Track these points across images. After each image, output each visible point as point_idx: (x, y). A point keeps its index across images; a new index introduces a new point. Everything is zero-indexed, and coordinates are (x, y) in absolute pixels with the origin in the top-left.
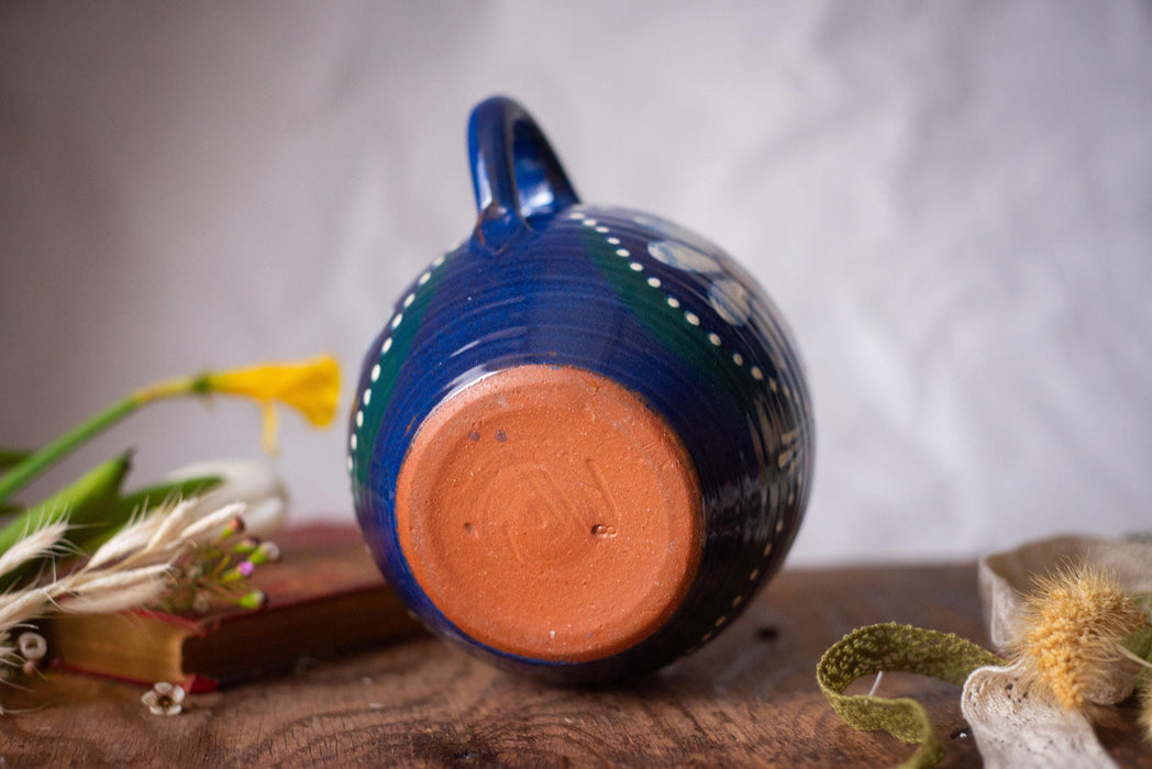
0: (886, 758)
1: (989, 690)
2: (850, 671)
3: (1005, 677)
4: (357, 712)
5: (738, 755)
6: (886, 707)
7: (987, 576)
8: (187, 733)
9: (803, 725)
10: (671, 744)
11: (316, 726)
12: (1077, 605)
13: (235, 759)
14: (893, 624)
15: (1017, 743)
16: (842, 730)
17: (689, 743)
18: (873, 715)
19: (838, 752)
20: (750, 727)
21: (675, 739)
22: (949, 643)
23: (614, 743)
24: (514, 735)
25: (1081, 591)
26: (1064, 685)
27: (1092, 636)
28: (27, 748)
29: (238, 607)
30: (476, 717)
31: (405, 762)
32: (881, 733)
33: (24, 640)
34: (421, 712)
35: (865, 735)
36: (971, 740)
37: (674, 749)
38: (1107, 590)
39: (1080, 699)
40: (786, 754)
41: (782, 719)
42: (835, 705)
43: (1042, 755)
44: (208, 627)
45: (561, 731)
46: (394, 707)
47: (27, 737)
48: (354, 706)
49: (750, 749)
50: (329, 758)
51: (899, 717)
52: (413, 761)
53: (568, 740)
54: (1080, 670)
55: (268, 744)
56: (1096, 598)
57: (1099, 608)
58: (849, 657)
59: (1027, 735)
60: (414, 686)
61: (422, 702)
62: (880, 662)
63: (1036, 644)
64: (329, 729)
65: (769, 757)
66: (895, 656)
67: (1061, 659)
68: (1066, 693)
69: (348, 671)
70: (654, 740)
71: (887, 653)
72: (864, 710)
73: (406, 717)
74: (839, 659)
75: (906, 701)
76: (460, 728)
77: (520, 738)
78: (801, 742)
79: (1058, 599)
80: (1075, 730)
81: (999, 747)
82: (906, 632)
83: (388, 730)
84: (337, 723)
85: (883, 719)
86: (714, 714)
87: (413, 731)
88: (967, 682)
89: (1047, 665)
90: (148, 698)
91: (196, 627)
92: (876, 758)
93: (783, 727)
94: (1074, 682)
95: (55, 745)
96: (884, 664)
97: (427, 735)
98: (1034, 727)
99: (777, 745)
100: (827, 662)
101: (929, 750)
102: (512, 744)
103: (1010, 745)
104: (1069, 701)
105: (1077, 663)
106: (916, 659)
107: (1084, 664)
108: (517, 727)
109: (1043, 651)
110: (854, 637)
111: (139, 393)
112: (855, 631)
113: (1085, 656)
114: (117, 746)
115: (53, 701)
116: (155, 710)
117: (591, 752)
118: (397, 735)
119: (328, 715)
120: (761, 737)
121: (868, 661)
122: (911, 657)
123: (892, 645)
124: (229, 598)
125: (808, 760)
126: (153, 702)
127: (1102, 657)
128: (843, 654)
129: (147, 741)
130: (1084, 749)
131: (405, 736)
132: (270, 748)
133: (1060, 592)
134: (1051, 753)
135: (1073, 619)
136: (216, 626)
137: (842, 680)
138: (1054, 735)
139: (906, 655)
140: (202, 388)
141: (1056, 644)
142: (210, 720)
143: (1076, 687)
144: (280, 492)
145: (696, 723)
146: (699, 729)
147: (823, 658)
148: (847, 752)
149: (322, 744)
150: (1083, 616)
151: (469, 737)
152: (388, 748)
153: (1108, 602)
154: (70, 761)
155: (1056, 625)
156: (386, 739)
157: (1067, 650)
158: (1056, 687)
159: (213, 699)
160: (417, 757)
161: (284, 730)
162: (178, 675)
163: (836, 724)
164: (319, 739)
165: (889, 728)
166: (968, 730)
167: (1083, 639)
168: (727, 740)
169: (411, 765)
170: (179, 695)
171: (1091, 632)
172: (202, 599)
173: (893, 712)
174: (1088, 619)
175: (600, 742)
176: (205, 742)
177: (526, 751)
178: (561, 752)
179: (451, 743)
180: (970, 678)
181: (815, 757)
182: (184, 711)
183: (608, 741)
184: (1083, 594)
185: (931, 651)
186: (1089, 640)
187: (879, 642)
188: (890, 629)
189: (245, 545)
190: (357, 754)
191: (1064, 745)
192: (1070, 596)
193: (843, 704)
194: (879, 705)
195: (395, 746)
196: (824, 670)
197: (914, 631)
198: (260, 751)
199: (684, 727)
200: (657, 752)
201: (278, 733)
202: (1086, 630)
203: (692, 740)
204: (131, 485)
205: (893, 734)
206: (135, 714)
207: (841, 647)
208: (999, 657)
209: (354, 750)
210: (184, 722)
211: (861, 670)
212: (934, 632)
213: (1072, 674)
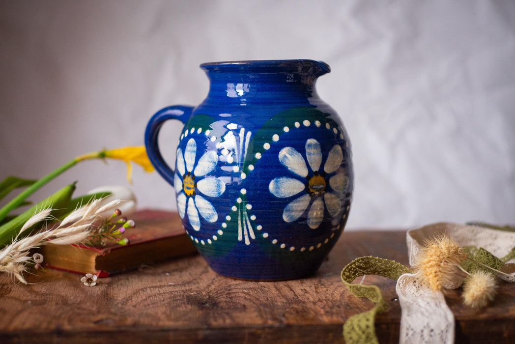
0: (365, 308)
1: (407, 282)
2: (354, 274)
3: (413, 278)
4: (164, 286)
5: (310, 305)
6: (366, 289)
7: (409, 239)
8: (99, 293)
9: (335, 294)
10: (285, 301)
11: (149, 291)
12: (440, 251)
13: (118, 303)
14: (371, 257)
15: (415, 303)
16: (350, 297)
17: (291, 301)
18: (362, 291)
19: (348, 305)
20: (315, 294)
21: (287, 299)
22: (392, 264)
23: (263, 300)
24: (225, 296)
25: (443, 245)
26: (434, 282)
27: (446, 263)
28: (38, 298)
29: (118, 244)
30: (210, 289)
31: (183, 305)
32: (365, 299)
33: (35, 256)
34: (189, 287)
35: (358, 299)
36: (398, 301)
37: (286, 303)
38: (452, 245)
39: (440, 287)
40: (328, 306)
41: (327, 292)
42: (348, 287)
43: (424, 308)
44: (106, 252)
45: (242, 295)
46: (179, 285)
47: (37, 293)
48: (162, 284)
49: (315, 303)
50: (154, 303)
51: (371, 292)
52: (187, 305)
53: (245, 298)
54: (440, 276)
55: (130, 298)
56: (448, 248)
57: (449, 252)
58: (354, 269)
59: (419, 300)
60: (186, 276)
61: (189, 283)
62: (366, 271)
63: (424, 266)
64: (153, 292)
65: (321, 306)
66: (372, 269)
67: (433, 272)
68: (434, 285)
69: (160, 270)
70: (278, 299)
71: (369, 268)
72: (358, 289)
73: (183, 288)
74: (350, 270)
75: (373, 286)
76: (204, 293)
77: (227, 297)
78: (334, 301)
79: (433, 248)
80: (437, 299)
81: (408, 304)
82: (376, 260)
83: (176, 293)
84: (157, 290)
85: (365, 293)
86: (302, 290)
87: (186, 294)
88: (399, 279)
89: (428, 274)
90: (83, 279)
91: (101, 252)
92: (362, 308)
93: (328, 295)
94: (438, 281)
95: (48, 296)
96: (367, 272)
97: (191, 295)
98: (422, 297)
99: (325, 302)
100: (345, 271)
101: (381, 305)
102: (224, 300)
103: (412, 304)
104: (436, 288)
105: (439, 273)
106: (380, 270)
107: (442, 274)
108: (226, 293)
109: (427, 268)
110: (356, 262)
111: (78, 158)
112: (356, 259)
113: (442, 271)
114: (72, 298)
115: (45, 279)
116: (86, 284)
117: (254, 303)
118: (180, 295)
119: (153, 287)
120: (319, 299)
121: (362, 270)
122: (378, 269)
123: (371, 265)
124: (114, 241)
125: (336, 308)
126: (85, 281)
127: (449, 271)
128: (352, 268)
129: (84, 296)
130: (440, 306)
131: (183, 296)
132: (131, 299)
133: (435, 246)
134: (428, 307)
135: (439, 256)
136: (109, 252)
137: (351, 277)
138: (429, 300)
139: (376, 269)
140: (103, 156)
141: (431, 266)
142: (107, 288)
143: (438, 283)
144: (133, 198)
145: (294, 293)
146: (295, 295)
147: (344, 269)
148: (351, 305)
149: (151, 298)
150: (442, 255)
151: (207, 297)
152: (177, 300)
153: (452, 250)
154: (55, 303)
155: (432, 259)
156: (176, 297)
157: (436, 269)
158: (431, 282)
159: (107, 280)
160: (188, 304)
161: (136, 292)
162: (94, 271)
163: (348, 295)
164: (149, 297)
165: (368, 296)
166: (397, 298)
167: (442, 264)
168: (306, 300)
169: (185, 307)
170: (95, 278)
171: (445, 261)
172: (104, 241)
173: (369, 291)
174: (445, 256)
175: (258, 299)
176: (106, 297)
177: (229, 302)
178: (243, 303)
179: (201, 299)
180: (400, 278)
181: (339, 307)
182: (97, 285)
183: (260, 299)
184: (443, 246)
185: (385, 267)
186: (444, 265)
187: (365, 263)
188: (370, 258)
189: (121, 220)
190: (165, 302)
191: (433, 304)
192: (438, 247)
193: (350, 287)
194: (364, 288)
195: (179, 299)
196: (344, 274)
197: (379, 259)
198: (128, 300)
199: (290, 295)
200: (279, 304)
201: (134, 294)
202: (443, 261)
203: (292, 299)
204: (76, 195)
205: (369, 299)
206: (78, 285)
207: (351, 265)
208: (411, 270)
209: (163, 301)
210: (97, 288)
211: (359, 274)
212: (387, 260)
213: (437, 278)
